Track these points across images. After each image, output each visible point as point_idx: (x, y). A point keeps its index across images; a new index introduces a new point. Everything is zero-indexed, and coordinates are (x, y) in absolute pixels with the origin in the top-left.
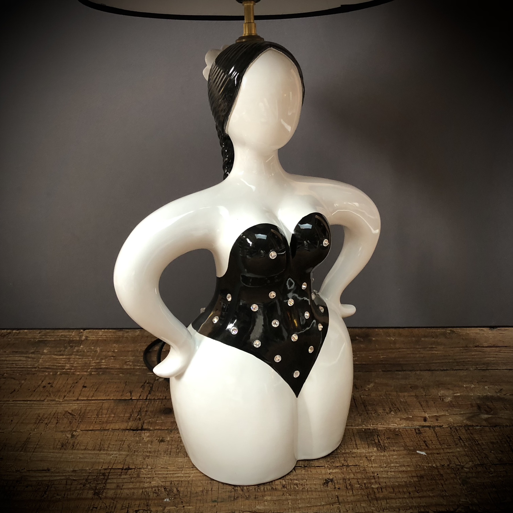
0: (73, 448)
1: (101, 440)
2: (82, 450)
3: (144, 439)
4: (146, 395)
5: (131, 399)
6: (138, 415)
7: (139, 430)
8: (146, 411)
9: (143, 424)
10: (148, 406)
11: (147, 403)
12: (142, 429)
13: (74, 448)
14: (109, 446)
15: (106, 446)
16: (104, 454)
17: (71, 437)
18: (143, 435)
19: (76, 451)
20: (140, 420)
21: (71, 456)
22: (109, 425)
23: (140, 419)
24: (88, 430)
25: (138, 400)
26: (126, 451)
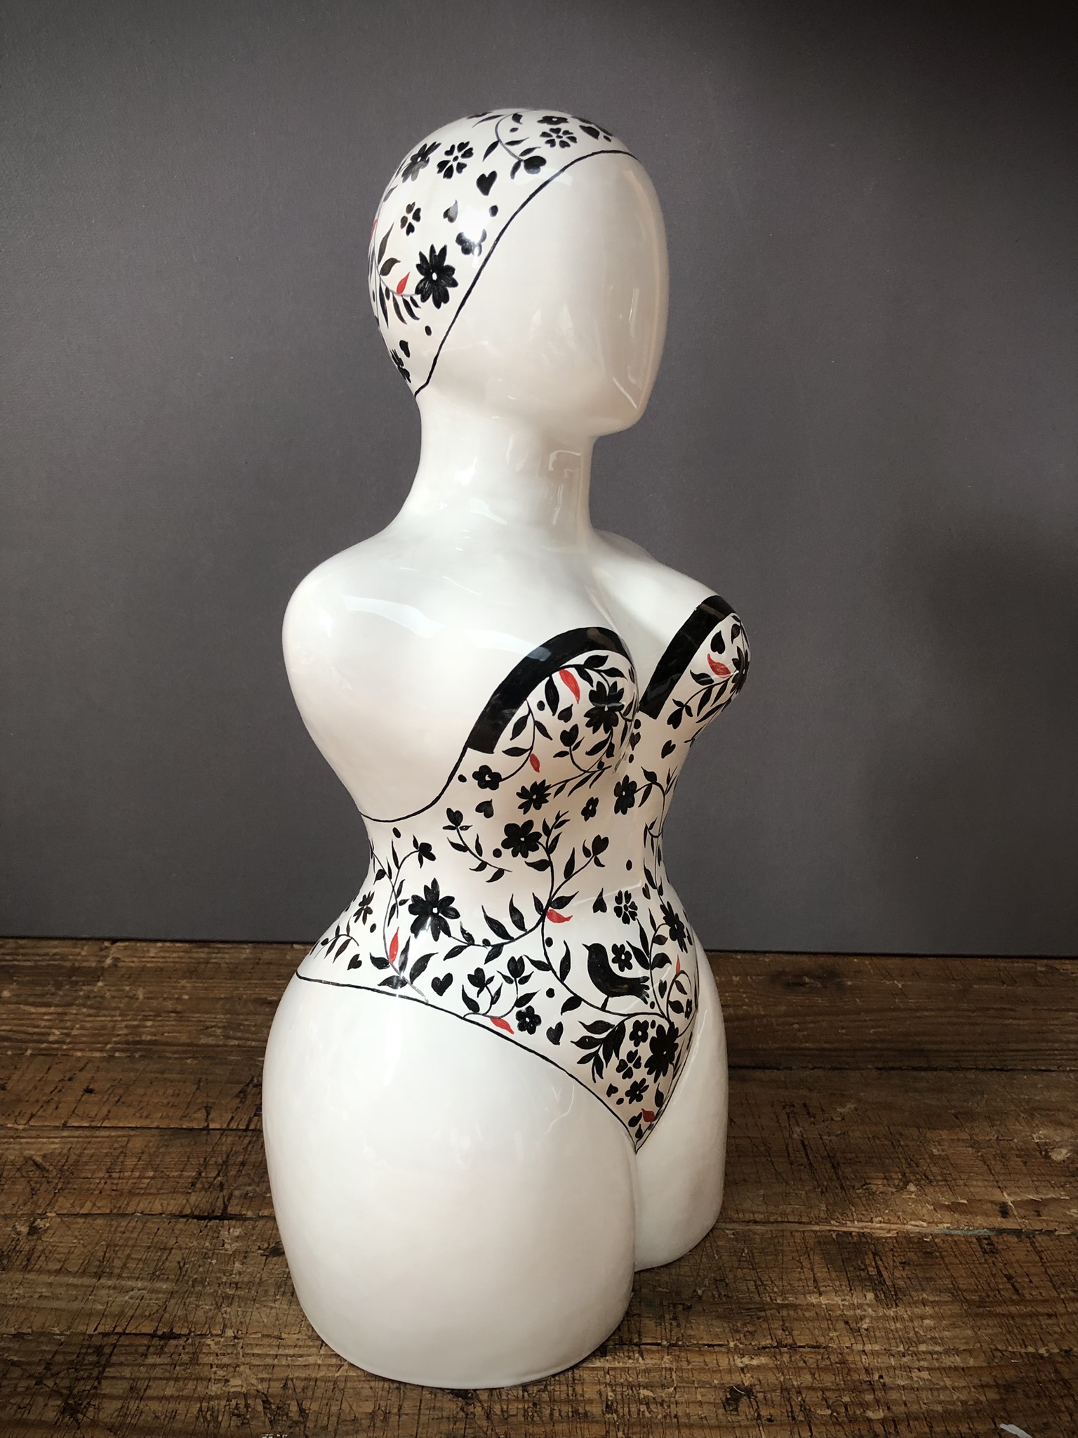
0: (27, 1266)
1: (108, 1246)
2: (49, 1272)
3: (227, 1246)
4: (246, 1118)
5: (207, 1129)
6: (218, 1175)
7: (216, 1218)
8: (243, 1164)
9: (229, 1199)
10: (249, 1149)
11: (246, 1141)
12: (224, 1216)
13: (29, 1268)
14: (125, 1264)
15: (118, 1263)
16: (109, 1287)
17: (29, 1234)
18: (224, 1233)
19: (31, 1276)
20: (221, 1190)
21: (17, 1291)
22: (136, 1200)
23: (221, 1185)
24: (77, 1215)
25: (224, 1130)
26: (172, 1281)
